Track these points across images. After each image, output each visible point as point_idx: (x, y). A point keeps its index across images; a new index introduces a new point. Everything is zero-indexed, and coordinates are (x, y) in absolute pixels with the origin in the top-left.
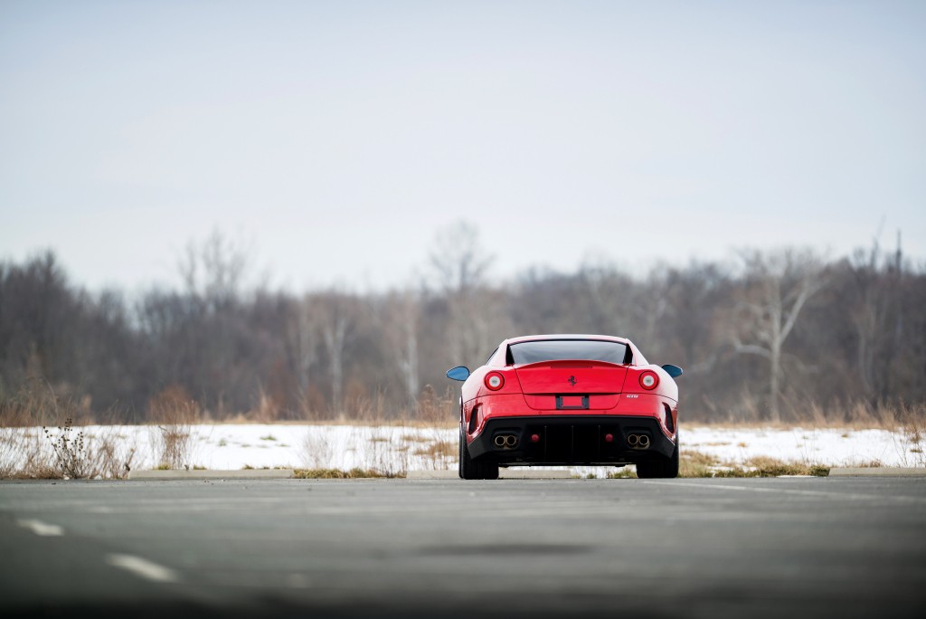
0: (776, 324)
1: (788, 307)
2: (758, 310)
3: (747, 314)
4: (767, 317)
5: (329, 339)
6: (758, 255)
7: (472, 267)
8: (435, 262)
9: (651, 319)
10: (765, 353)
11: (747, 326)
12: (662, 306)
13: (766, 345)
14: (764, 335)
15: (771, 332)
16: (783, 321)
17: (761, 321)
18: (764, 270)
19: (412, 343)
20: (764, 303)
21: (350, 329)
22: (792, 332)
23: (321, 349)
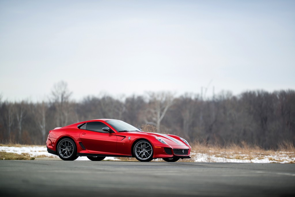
0: (159, 115)
1: (162, 110)
2: (153, 111)
3: (149, 112)
4: (156, 113)
5: (18, 118)
6: (154, 94)
7: (65, 96)
8: (54, 94)
9: (120, 113)
10: (154, 124)
11: (149, 116)
12: (124, 109)
13: (155, 122)
14: (154, 119)
15: (157, 118)
16: (161, 115)
17: (154, 115)
18: (155, 99)
19: (44, 119)
20: (155, 109)
21: (24, 115)
22: (164, 118)
23: (15, 120)
